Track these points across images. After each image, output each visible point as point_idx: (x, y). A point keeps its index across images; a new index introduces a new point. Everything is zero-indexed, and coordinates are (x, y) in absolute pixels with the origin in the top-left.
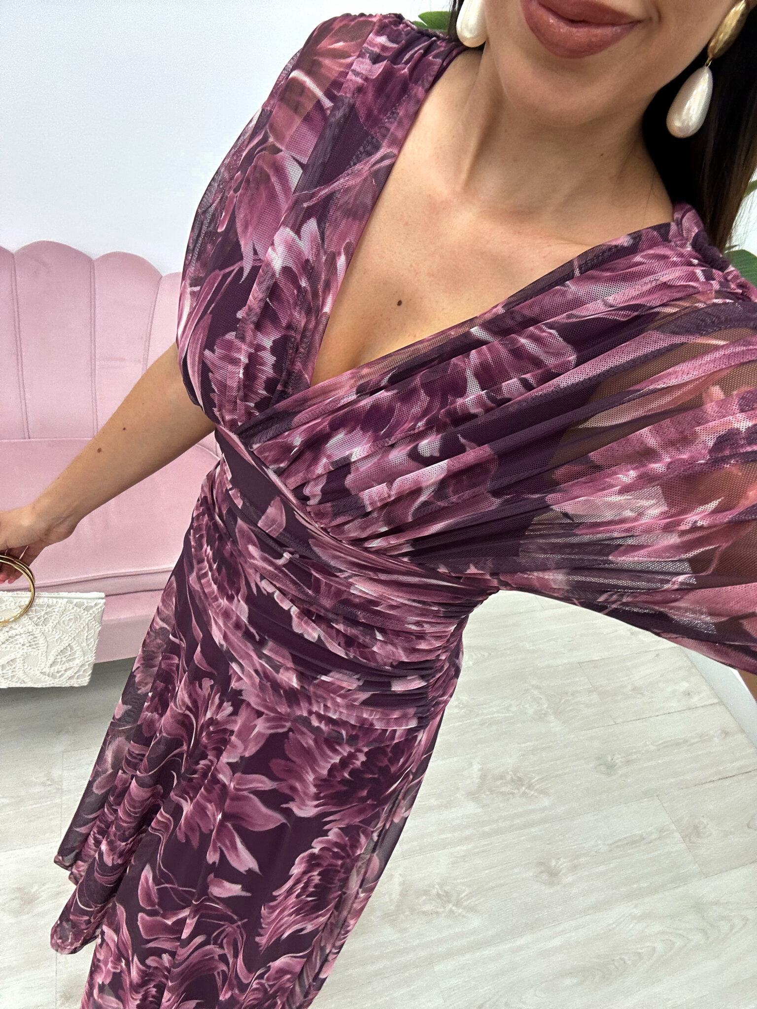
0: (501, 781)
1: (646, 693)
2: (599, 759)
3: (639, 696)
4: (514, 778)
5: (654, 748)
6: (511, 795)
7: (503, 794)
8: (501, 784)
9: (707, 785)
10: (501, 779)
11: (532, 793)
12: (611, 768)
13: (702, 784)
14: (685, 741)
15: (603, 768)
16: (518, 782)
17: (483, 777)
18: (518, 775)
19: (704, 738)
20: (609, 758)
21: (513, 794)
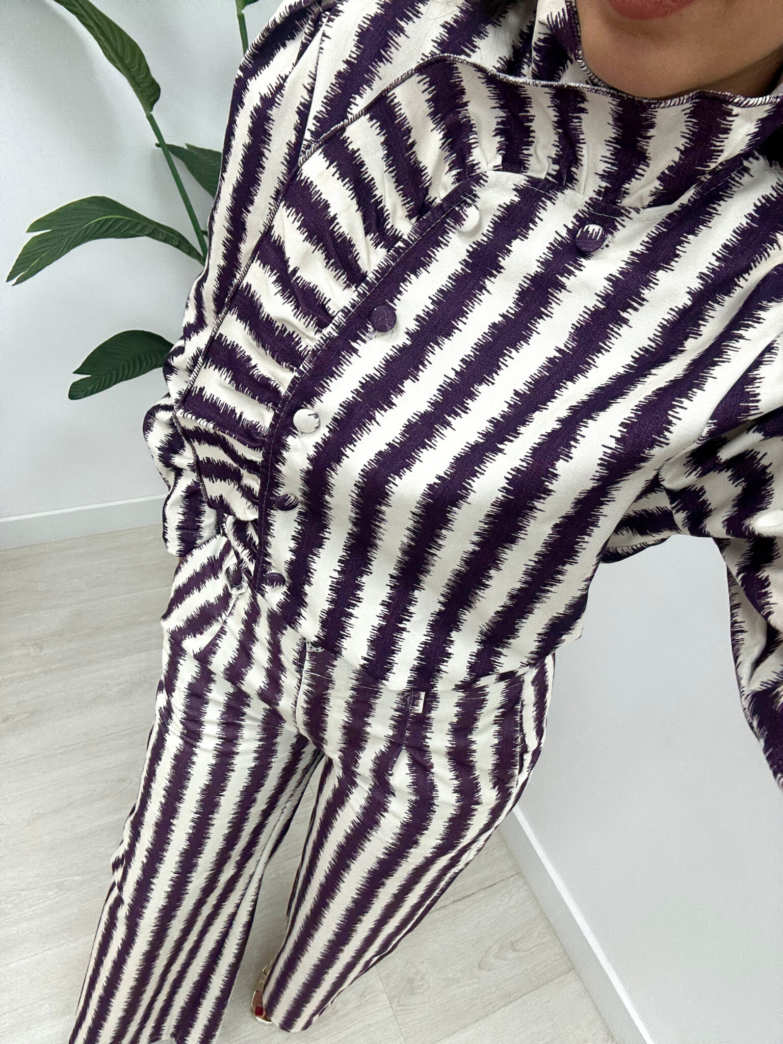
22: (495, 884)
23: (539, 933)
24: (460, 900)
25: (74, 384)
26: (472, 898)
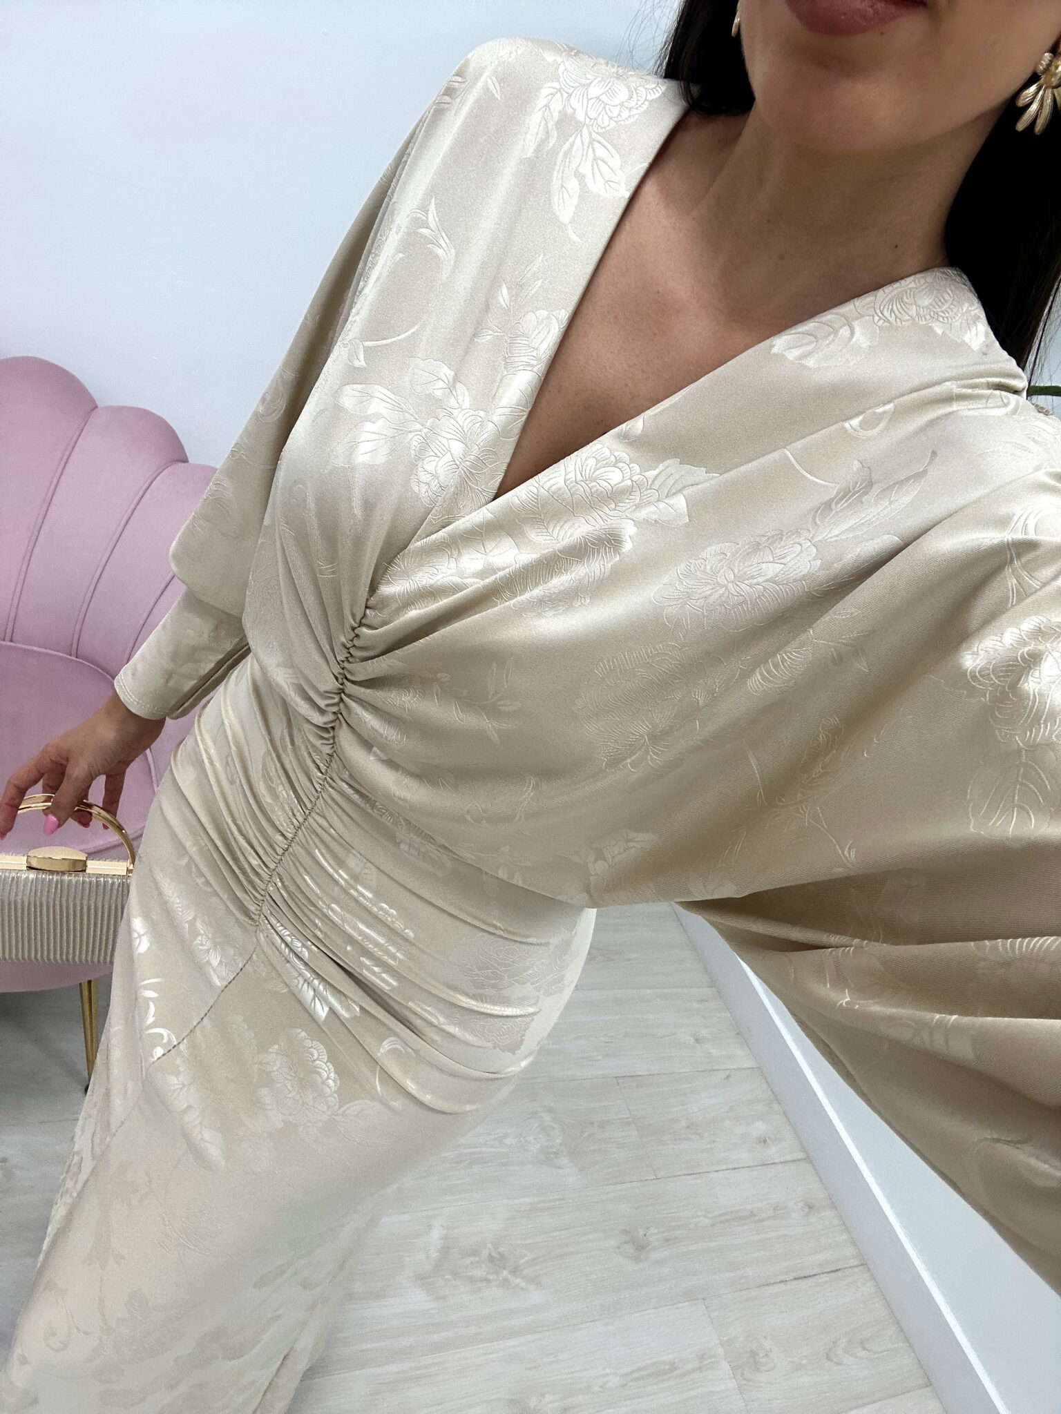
0: (472, 1259)
1: (706, 1135)
2: (625, 1232)
3: (694, 1137)
4: (494, 1254)
5: (706, 1221)
6: (484, 1284)
7: (471, 1279)
8: (472, 1263)
9: (777, 1287)
10: (474, 1255)
11: (518, 1280)
12: (640, 1248)
13: (768, 1285)
14: (752, 1215)
15: (629, 1248)
16: (498, 1261)
17: (445, 1251)
18: (501, 1249)
19: (779, 1211)
20: (641, 1232)
21: (488, 1281)
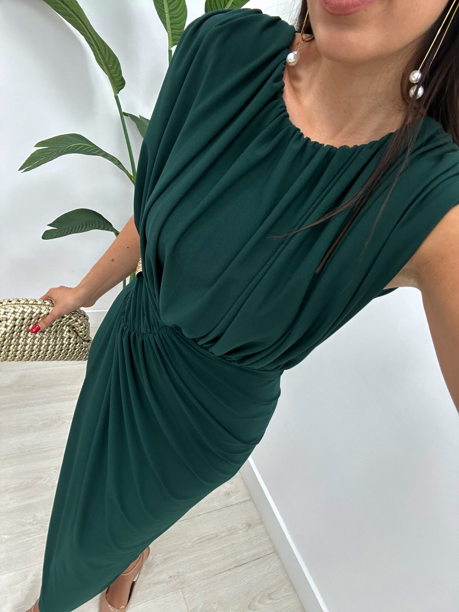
22: (260, 558)
23: (286, 589)
24: (239, 566)
25: (47, 231)
26: (247, 565)
